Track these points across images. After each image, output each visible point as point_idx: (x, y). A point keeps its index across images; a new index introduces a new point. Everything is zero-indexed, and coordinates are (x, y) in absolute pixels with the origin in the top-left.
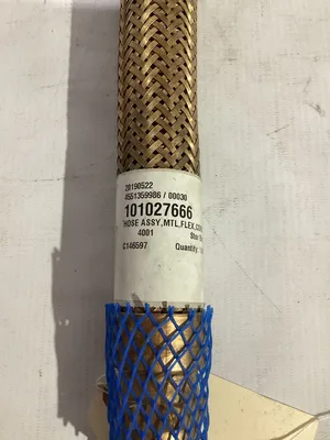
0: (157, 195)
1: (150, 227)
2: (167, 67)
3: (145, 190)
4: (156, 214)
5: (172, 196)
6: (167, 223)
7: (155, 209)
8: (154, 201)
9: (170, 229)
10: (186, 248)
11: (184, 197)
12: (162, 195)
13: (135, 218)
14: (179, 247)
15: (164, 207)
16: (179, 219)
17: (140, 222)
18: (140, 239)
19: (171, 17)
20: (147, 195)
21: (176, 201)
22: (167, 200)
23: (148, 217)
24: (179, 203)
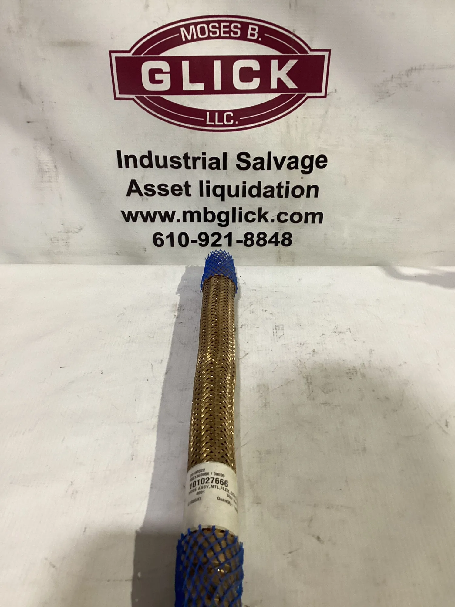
0: (207, 474)
1: (203, 490)
2: (214, 418)
3: (201, 473)
4: (206, 483)
5: (215, 474)
6: (212, 487)
7: (206, 481)
8: (205, 477)
9: (214, 490)
10: (224, 500)
11: (223, 476)
12: (210, 474)
13: (195, 488)
14: (219, 499)
15: (211, 480)
16: (219, 486)
17: (197, 489)
18: (198, 496)
19: (217, 398)
20: (202, 475)
21: (218, 477)
22: (213, 476)
23: (202, 485)
24: (220, 478)
